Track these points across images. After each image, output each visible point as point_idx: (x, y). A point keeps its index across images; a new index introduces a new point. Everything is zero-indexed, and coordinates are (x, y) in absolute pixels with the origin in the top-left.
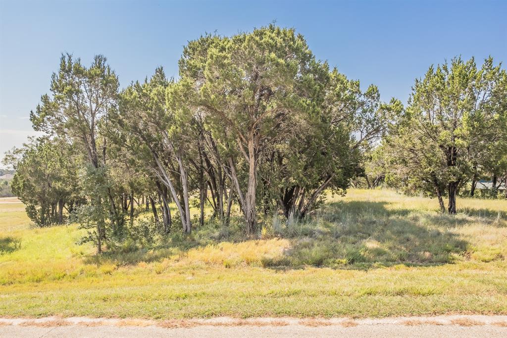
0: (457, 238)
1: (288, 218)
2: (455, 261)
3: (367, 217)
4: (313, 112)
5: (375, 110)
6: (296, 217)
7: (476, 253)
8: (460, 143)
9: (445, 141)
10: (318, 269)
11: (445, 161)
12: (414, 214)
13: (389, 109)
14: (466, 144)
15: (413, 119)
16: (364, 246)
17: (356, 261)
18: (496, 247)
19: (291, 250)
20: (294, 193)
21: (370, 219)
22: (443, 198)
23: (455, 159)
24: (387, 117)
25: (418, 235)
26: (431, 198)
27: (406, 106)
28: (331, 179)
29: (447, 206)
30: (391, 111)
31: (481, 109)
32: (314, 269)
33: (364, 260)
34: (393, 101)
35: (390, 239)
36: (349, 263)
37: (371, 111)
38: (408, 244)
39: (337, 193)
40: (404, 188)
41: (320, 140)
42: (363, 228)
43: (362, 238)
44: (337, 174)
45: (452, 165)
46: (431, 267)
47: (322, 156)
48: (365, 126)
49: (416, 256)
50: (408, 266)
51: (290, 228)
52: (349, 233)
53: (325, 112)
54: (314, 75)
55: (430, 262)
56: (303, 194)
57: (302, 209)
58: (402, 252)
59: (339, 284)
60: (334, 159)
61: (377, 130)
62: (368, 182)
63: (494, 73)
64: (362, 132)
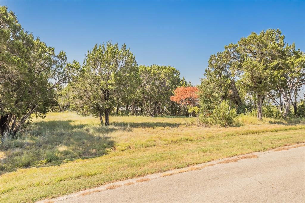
0: (109, 139)
1: (3, 136)
2: (109, 153)
3: (59, 130)
4: (22, 66)
5: (64, 66)
6: (10, 135)
7: (118, 147)
8: (111, 88)
9: (103, 86)
10: (26, 169)
11: (103, 97)
12: (87, 127)
13: (72, 67)
14: (113, 88)
15: (86, 73)
16: (57, 150)
17: (53, 160)
18: (128, 142)
19: (6, 159)
20: (8, 119)
21: (61, 132)
22: (102, 117)
23: (108, 96)
24: (71, 71)
25: (89, 140)
26: (96, 118)
27: (82, 65)
28: (35, 108)
29: (104, 121)
30: (74, 68)
31: (121, 70)
32: (24, 169)
33: (58, 159)
34: (75, 62)
35: (73, 144)
36: (48, 162)
37: (61, 67)
38: (83, 146)
39: (40, 116)
40: (81, 111)
41: (27, 83)
42: (57, 138)
43: (56, 145)
44: (39, 106)
45: (107, 99)
46: (96, 158)
47: (29, 93)
48: (58, 76)
49: (88, 152)
50: (84, 159)
51: (5, 143)
52: (48, 142)
53: (30, 65)
54: (23, 41)
55: (95, 155)
56: (15, 119)
57: (14, 129)
58: (80, 151)
59: (42, 178)
60: (37, 96)
61: (65, 79)
62: (60, 108)
63: (126, 53)
64: (55, 79)
